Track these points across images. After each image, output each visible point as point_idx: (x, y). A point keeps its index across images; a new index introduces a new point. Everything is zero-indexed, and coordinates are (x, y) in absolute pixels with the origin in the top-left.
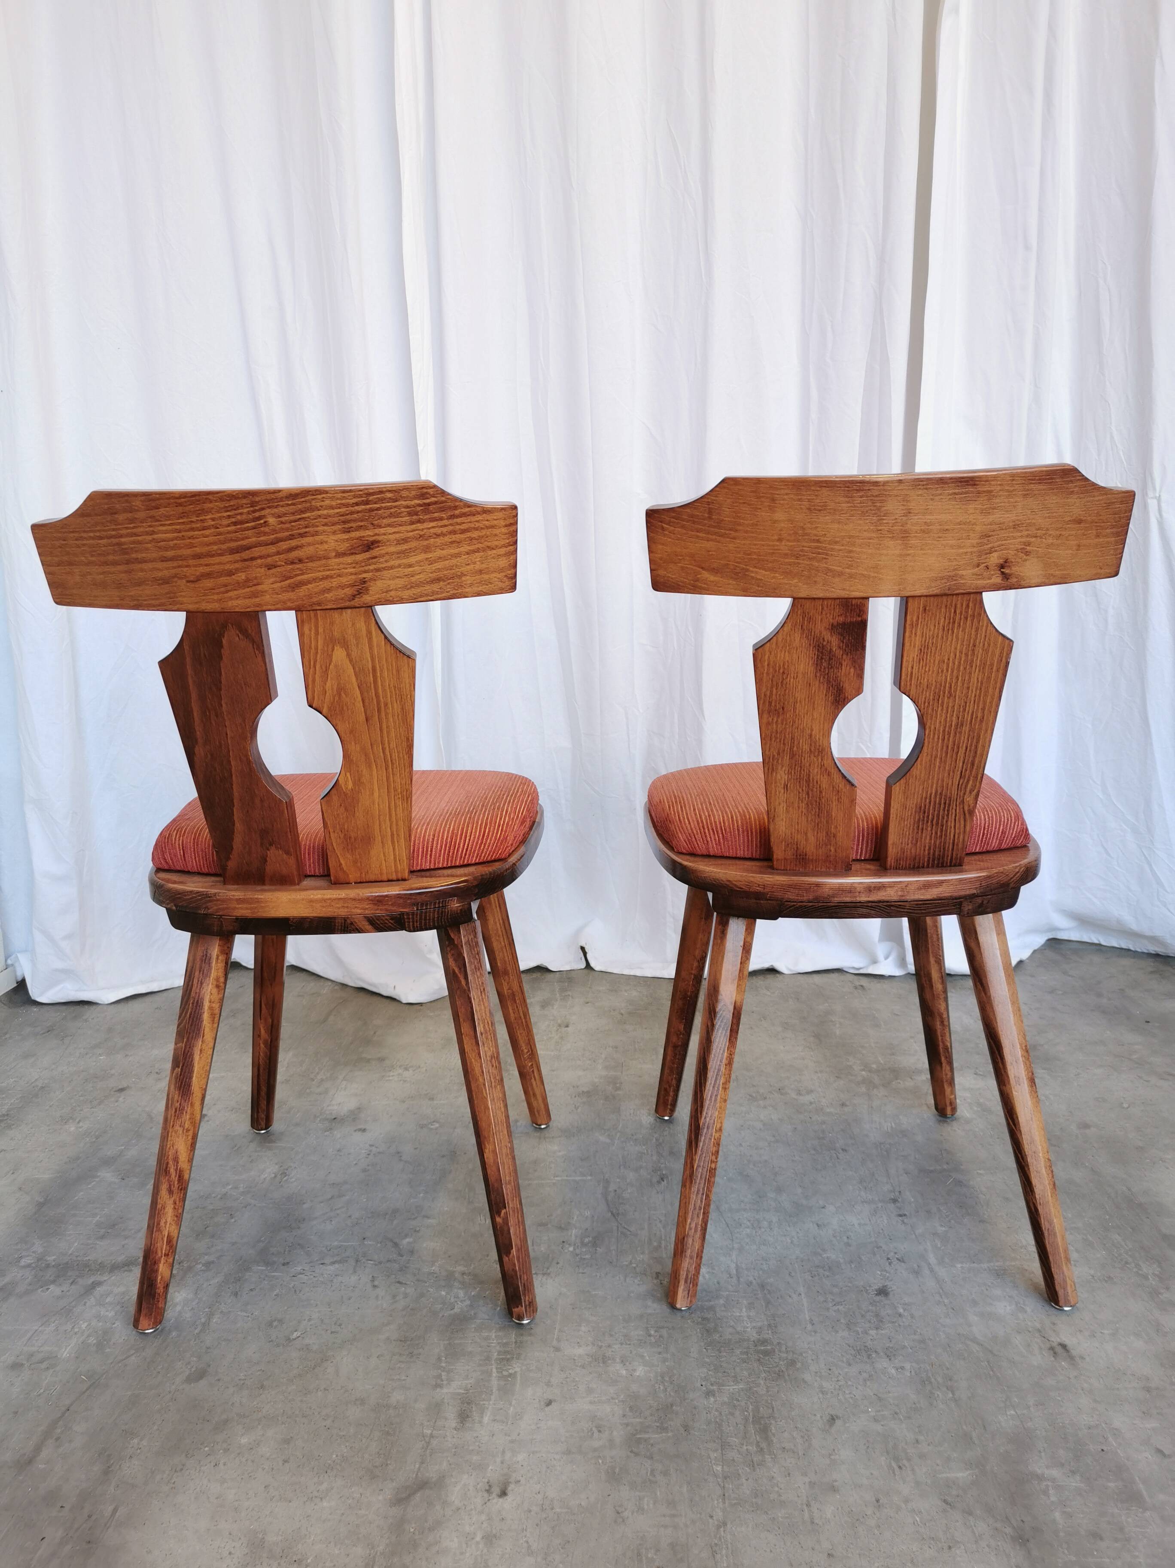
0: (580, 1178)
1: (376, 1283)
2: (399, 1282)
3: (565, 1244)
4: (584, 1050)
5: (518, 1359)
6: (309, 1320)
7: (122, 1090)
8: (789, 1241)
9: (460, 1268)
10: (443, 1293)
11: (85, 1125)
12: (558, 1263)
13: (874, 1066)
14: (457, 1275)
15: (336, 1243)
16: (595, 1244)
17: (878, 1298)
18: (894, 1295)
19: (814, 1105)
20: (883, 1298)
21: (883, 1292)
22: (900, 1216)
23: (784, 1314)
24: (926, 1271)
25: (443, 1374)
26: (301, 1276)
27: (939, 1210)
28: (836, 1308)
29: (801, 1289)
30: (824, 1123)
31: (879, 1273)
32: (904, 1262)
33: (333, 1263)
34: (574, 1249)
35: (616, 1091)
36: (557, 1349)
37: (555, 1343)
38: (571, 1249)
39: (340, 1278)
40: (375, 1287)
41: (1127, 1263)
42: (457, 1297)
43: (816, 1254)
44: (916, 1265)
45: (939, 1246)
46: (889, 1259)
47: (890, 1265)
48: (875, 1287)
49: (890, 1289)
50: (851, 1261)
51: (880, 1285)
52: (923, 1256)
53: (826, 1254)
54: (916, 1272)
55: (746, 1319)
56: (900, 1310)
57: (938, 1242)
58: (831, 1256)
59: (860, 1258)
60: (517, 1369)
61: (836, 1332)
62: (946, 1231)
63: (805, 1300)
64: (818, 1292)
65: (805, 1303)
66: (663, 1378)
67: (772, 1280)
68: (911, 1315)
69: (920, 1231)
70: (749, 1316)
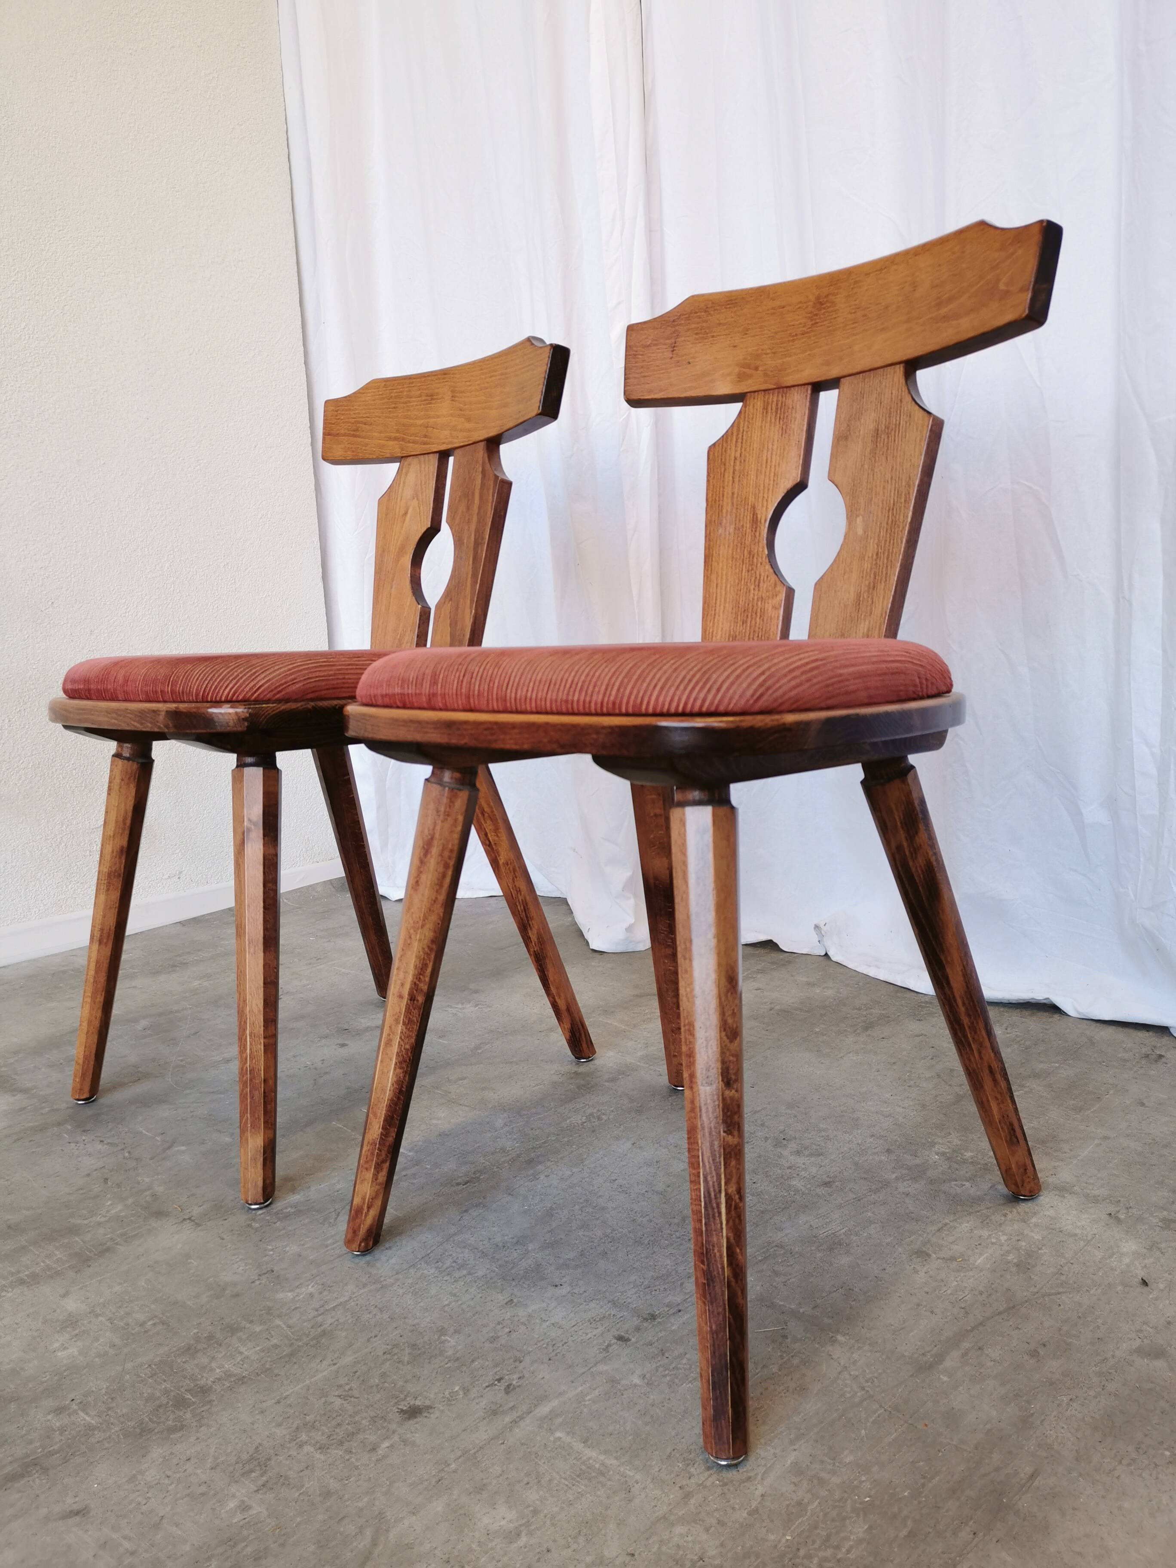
26: (73, 1145)
28: (334, 1399)
29: (348, 1359)
31: (457, 1389)
32: (508, 1392)
43: (442, 1331)
44: (512, 1404)
45: (589, 1397)
46: (499, 1380)
47: (487, 1387)
48: (418, 1403)
49: (426, 1414)
50: (457, 1359)
51: (428, 1403)
52: (543, 1398)
53: (450, 1337)
54: (494, 1412)
55: (239, 1359)
56: (386, 1444)
57: (597, 1392)
58: (451, 1341)
59: (473, 1361)
60: (10, 1295)
61: (279, 1425)
62: (636, 1385)
63: (325, 1373)
64: (356, 1372)
65: (319, 1376)
66: (65, 1371)
67: (344, 1334)
68: (385, 1457)
69: (605, 1368)
70: (247, 1357)
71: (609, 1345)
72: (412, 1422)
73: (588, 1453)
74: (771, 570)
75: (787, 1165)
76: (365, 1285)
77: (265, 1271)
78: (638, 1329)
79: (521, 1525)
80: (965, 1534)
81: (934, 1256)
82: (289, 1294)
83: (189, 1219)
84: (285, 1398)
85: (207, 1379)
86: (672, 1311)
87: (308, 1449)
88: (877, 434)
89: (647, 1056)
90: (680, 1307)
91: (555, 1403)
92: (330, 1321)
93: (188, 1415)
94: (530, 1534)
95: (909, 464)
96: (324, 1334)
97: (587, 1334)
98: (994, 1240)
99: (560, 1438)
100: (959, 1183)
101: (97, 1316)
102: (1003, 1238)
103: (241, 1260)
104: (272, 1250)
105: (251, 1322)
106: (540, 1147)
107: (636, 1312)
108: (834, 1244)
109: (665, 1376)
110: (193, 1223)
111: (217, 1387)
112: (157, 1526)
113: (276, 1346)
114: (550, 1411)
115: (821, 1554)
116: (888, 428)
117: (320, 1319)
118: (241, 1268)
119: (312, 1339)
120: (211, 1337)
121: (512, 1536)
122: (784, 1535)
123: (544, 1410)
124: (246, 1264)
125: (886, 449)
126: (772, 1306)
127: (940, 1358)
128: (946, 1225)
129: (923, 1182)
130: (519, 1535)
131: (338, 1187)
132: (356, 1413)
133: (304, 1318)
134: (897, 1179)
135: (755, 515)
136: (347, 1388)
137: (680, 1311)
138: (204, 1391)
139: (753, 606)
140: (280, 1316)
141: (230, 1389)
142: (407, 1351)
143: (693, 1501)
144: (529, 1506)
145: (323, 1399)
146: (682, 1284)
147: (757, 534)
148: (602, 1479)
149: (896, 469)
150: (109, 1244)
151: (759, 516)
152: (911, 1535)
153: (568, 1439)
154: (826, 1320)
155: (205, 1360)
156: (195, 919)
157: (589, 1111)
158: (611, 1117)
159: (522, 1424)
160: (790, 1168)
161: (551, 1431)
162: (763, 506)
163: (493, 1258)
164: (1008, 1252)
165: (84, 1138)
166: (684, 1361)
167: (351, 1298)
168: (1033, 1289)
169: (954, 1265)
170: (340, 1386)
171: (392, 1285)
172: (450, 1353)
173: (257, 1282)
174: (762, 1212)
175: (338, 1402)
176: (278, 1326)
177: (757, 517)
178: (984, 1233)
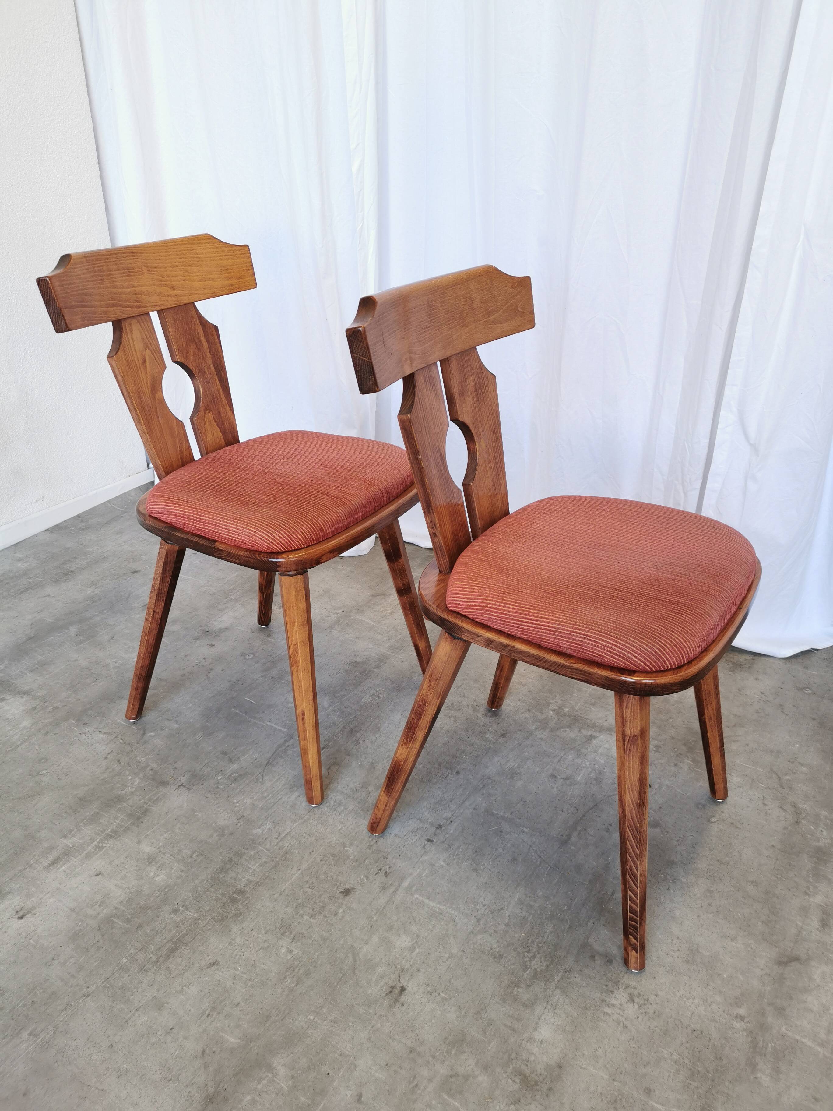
0: (280, 728)
1: (109, 756)
2: (119, 761)
3: (221, 772)
4: (394, 628)
5: (115, 839)
6: (59, 765)
7: (135, 572)
8: (340, 828)
9: (154, 765)
10: (130, 778)
11: (97, 591)
12: (202, 784)
13: (566, 710)
14: (149, 769)
15: (119, 721)
16: (235, 780)
17: (338, 895)
18: (351, 898)
19: (483, 728)
20: (341, 897)
21: (347, 892)
22: (429, 840)
23: (274, 879)
24: (391, 890)
25: (75, 830)
26: (84, 735)
27: (459, 848)
28: (307, 889)
29: (305, 866)
30: (472, 745)
31: (362, 877)
32: (386, 877)
33: (105, 733)
34: (221, 779)
35: (375, 668)
36: (139, 842)
37: (142, 838)
38: (219, 778)
39: (97, 745)
40: (106, 758)
41: (528, 952)
42: (132, 784)
43: (344, 845)
44: (390, 882)
45: (423, 875)
46: (380, 870)
47: (376, 874)
48: (347, 887)
49: (353, 893)
50: (357, 860)
51: (352, 886)
52: (403, 878)
53: (349, 848)
54: (384, 888)
55: (251, 871)
56: (341, 911)
57: (426, 872)
58: (350, 850)
59: (364, 861)
60: (108, 845)
61: (287, 906)
62: (442, 866)
63: (297, 875)
64: (311, 873)
65: (295, 877)
66: (165, 888)
67: (297, 851)
68: (343, 917)
69: (426, 858)
70: (254, 870)
71: (425, 845)
72: (348, 897)
73: (432, 904)
75: (482, 724)
76: (295, 821)
77: (240, 817)
78: (435, 834)
79: (414, 944)
80: (590, 924)
81: (559, 777)
82: (259, 830)
83: (182, 785)
84: (284, 891)
85: (241, 885)
86: (448, 822)
87: (306, 917)
89: (392, 646)
90: (451, 820)
91: (409, 880)
92: (286, 844)
93: (241, 907)
94: (419, 947)
96: (286, 852)
97: (412, 839)
98: (584, 765)
99: (417, 898)
100: (564, 729)
101: (164, 854)
102: (588, 763)
103: (224, 810)
104: (237, 802)
105: (247, 849)
106: (353, 720)
107: (431, 824)
108: (514, 774)
109: (454, 859)
110: (185, 789)
111: (247, 889)
112: (254, 965)
113: (266, 862)
114: (409, 884)
115: (537, 940)
117: (281, 843)
118: (226, 816)
119: (282, 856)
120: (230, 861)
121: (412, 949)
122: (521, 934)
123: (405, 884)
124: (228, 813)
126: (493, 814)
127: (569, 837)
128: (562, 757)
129: (548, 730)
130: (414, 948)
131: (255, 757)
132: (321, 895)
133: (273, 844)
134: (536, 729)
136: (311, 882)
137: (452, 822)
138: (242, 892)
140: (260, 844)
141: (254, 889)
142: (331, 858)
143: (481, 923)
144: (414, 934)
145: (302, 890)
146: (449, 806)
148: (441, 916)
150: (145, 806)
152: (570, 927)
153: (421, 898)
154: (518, 820)
155: (234, 875)
156: (57, 526)
157: (372, 692)
158: (385, 695)
159: (398, 892)
160: (483, 726)
161: (412, 895)
163: (353, 797)
164: (591, 772)
165: (87, 730)
166: (461, 850)
167: (291, 830)
168: (603, 793)
169: (568, 782)
170: (307, 882)
171: (309, 819)
172: (352, 857)
173: (239, 824)
174: (476, 757)
175: (310, 890)
176: (262, 850)
178: (579, 761)
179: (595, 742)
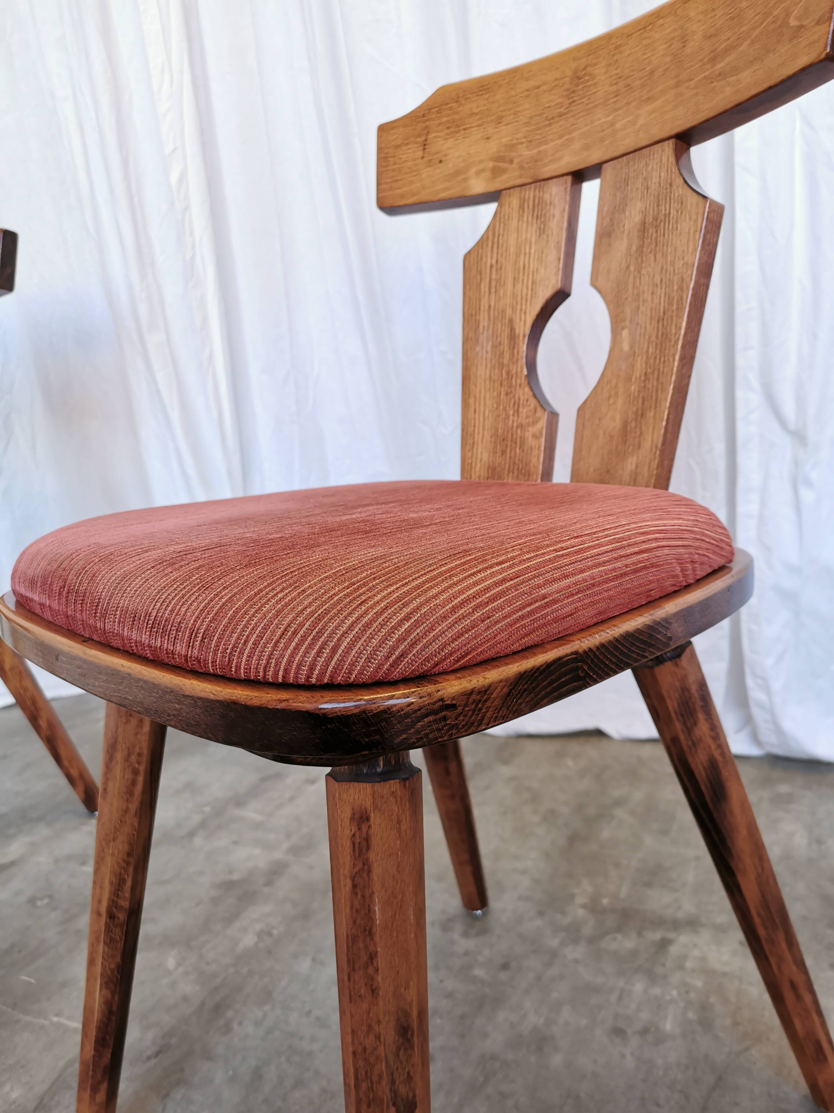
13: (605, 901)
74: (531, 393)
81: (629, 1032)
88: (644, 228)
95: (682, 262)
98: (669, 998)
100: (611, 937)
106: (222, 986)
108: (541, 1041)
116: (657, 220)
125: (654, 245)
128: (622, 990)
129: (583, 943)
134: (561, 944)
135: (512, 330)
139: (512, 434)
147: (516, 351)
149: (666, 270)
151: (517, 332)
162: (521, 319)
164: (686, 1009)
168: (725, 1050)
169: (650, 1038)
177: (515, 333)
178: (656, 991)
179: (674, 950)
